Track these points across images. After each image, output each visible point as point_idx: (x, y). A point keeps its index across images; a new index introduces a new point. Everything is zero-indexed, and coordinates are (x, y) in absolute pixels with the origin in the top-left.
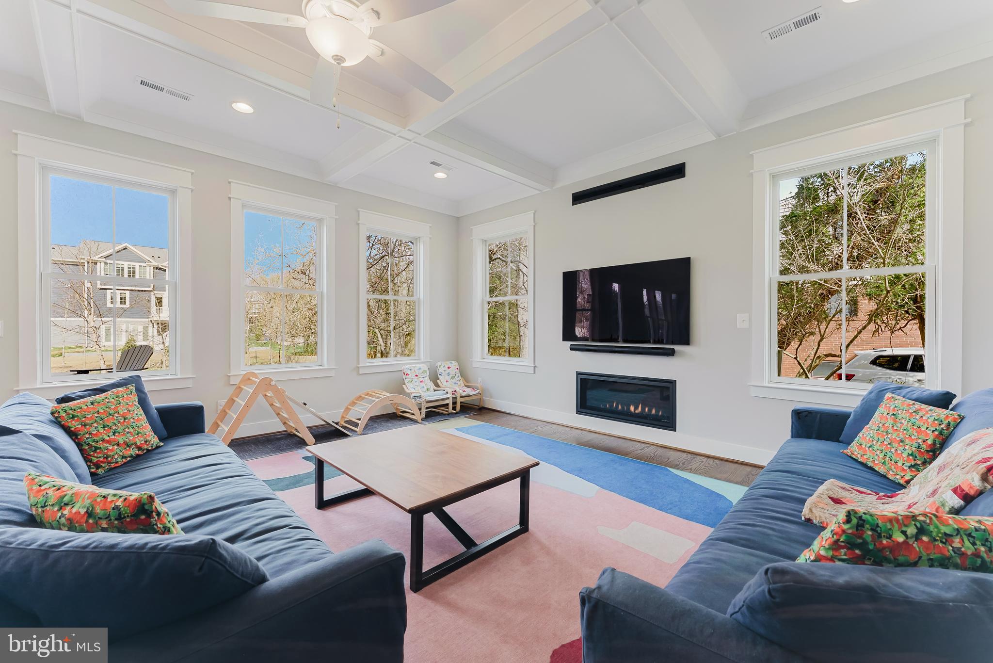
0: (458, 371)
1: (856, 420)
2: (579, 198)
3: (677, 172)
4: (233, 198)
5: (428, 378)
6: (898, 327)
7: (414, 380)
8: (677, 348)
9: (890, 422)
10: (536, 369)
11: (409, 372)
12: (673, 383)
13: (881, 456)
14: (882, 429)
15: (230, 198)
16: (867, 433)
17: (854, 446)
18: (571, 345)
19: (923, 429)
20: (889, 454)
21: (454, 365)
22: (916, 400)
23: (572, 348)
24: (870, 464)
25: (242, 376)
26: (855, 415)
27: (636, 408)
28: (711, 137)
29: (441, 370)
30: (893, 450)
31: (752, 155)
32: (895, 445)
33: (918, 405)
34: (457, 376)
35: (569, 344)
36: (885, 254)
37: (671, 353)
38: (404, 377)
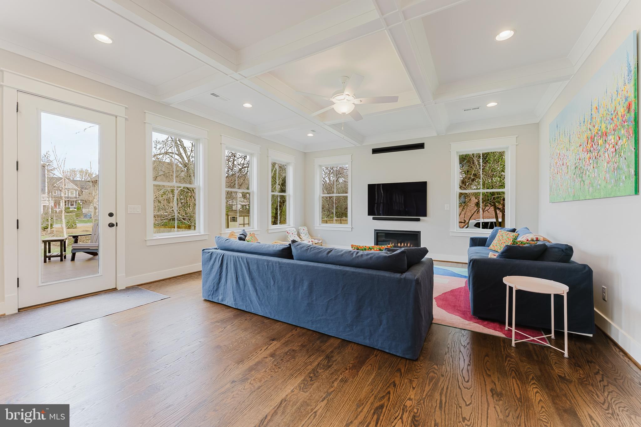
0: (307, 231)
1: (490, 239)
2: (375, 151)
3: (421, 146)
4: (223, 143)
5: (296, 235)
6: (486, 209)
7: (292, 236)
8: (421, 218)
9: (501, 238)
10: (353, 229)
11: (289, 232)
12: (419, 232)
13: (500, 247)
14: (499, 240)
15: (221, 144)
16: (495, 242)
17: (491, 246)
18: (373, 217)
19: (510, 238)
20: (502, 246)
21: (306, 228)
22: (507, 231)
23: (374, 219)
24: (496, 250)
25: (229, 234)
26: (489, 238)
27: (401, 244)
28: (435, 134)
29: (301, 231)
30: (502, 245)
31: (451, 144)
32: (503, 244)
33: (508, 232)
34: (307, 234)
35: (371, 217)
36: (485, 180)
37: (418, 220)
38: (287, 234)
